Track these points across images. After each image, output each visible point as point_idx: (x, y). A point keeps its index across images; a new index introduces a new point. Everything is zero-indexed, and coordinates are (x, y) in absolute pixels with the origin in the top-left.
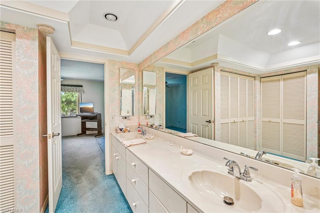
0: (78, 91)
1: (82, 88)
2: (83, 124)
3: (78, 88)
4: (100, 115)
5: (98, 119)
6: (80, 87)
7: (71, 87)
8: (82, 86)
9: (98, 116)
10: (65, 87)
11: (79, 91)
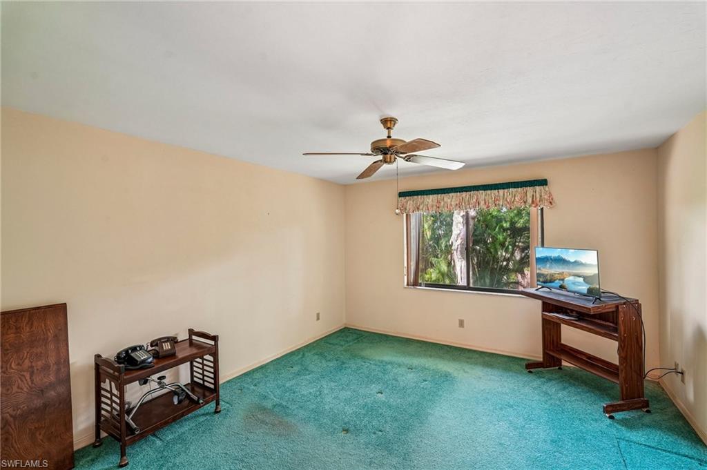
0: (530, 200)
1: (547, 188)
2: (550, 332)
3: (530, 190)
4: (635, 306)
5: (622, 328)
6: (538, 188)
7: (506, 190)
8: (543, 182)
9: (621, 315)
10: (489, 192)
11: (533, 202)
